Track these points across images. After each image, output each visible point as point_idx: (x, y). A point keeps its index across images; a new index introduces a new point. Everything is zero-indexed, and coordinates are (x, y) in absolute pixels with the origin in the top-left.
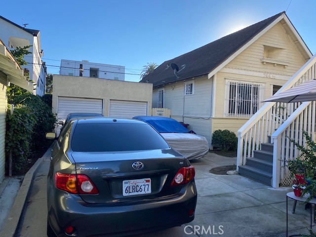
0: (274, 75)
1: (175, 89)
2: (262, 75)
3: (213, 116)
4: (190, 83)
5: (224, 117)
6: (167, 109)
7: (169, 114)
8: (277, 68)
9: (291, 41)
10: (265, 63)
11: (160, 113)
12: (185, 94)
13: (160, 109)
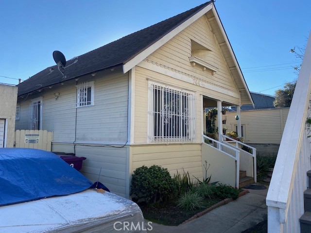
0: (204, 83)
1: (59, 98)
2: (191, 80)
3: (132, 142)
4: (86, 85)
5: (148, 142)
6: (45, 131)
7: (50, 140)
8: (205, 73)
9: (217, 43)
10: (194, 64)
11: (32, 138)
12: (78, 106)
13: (32, 132)
